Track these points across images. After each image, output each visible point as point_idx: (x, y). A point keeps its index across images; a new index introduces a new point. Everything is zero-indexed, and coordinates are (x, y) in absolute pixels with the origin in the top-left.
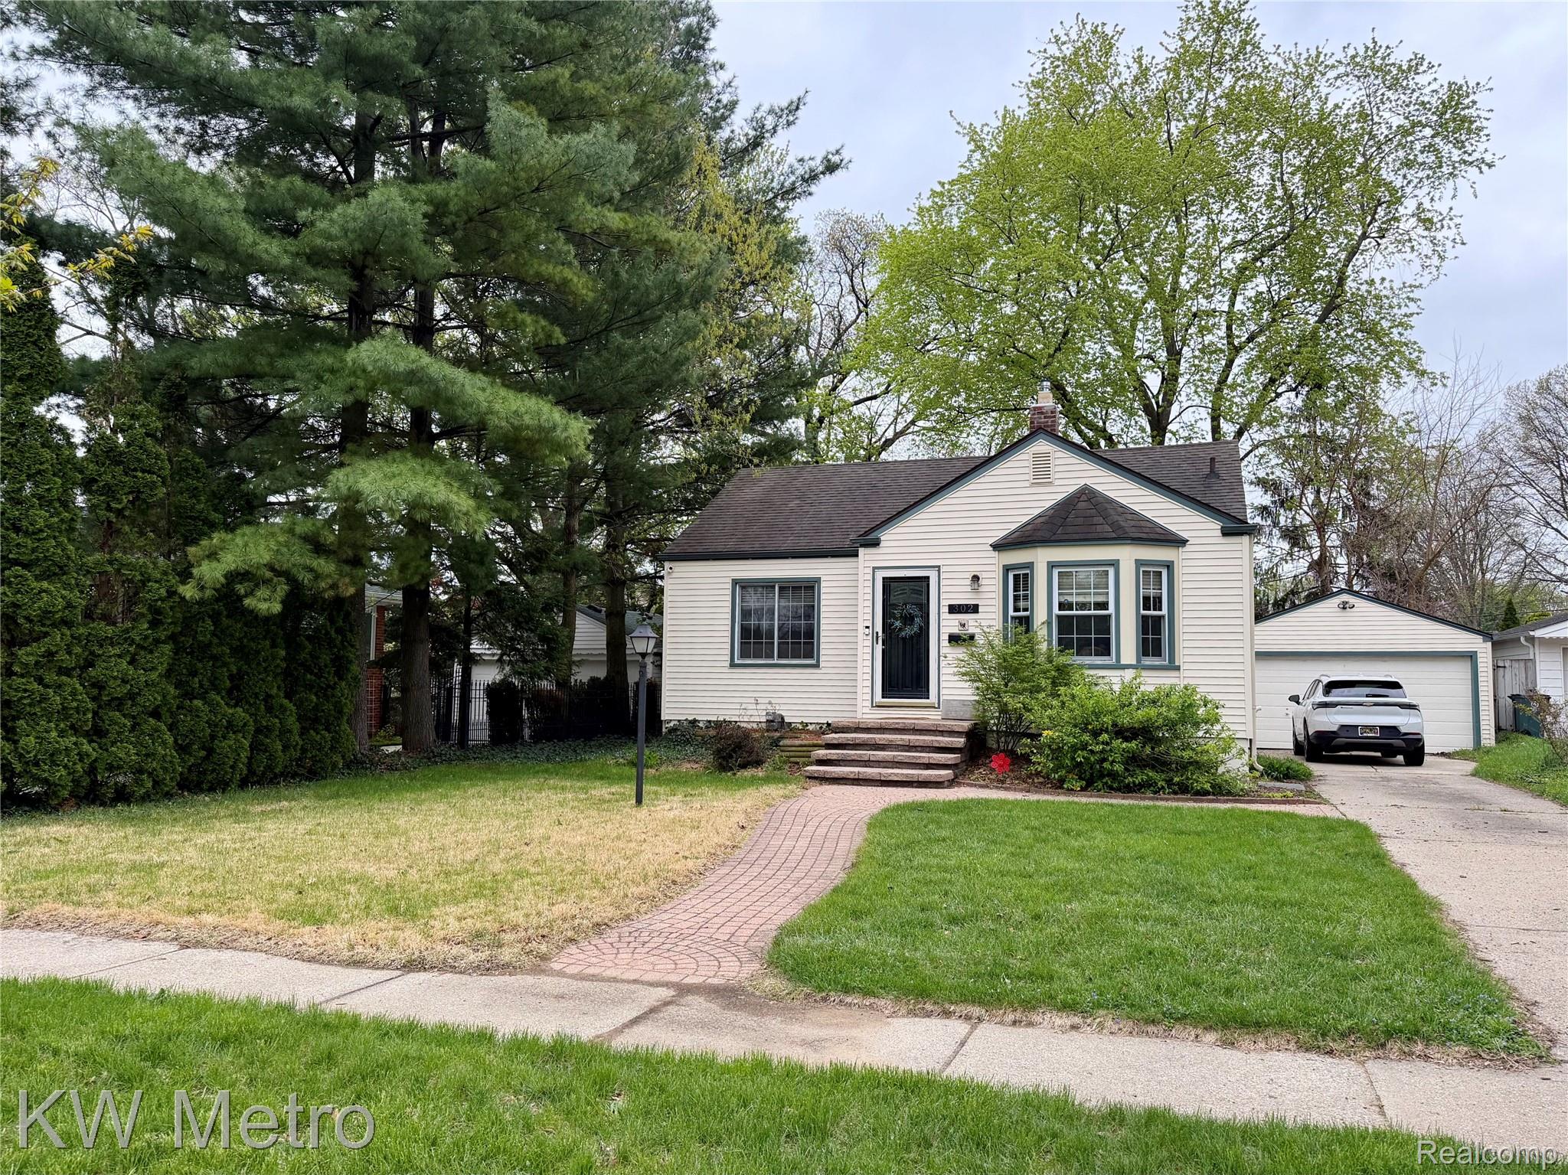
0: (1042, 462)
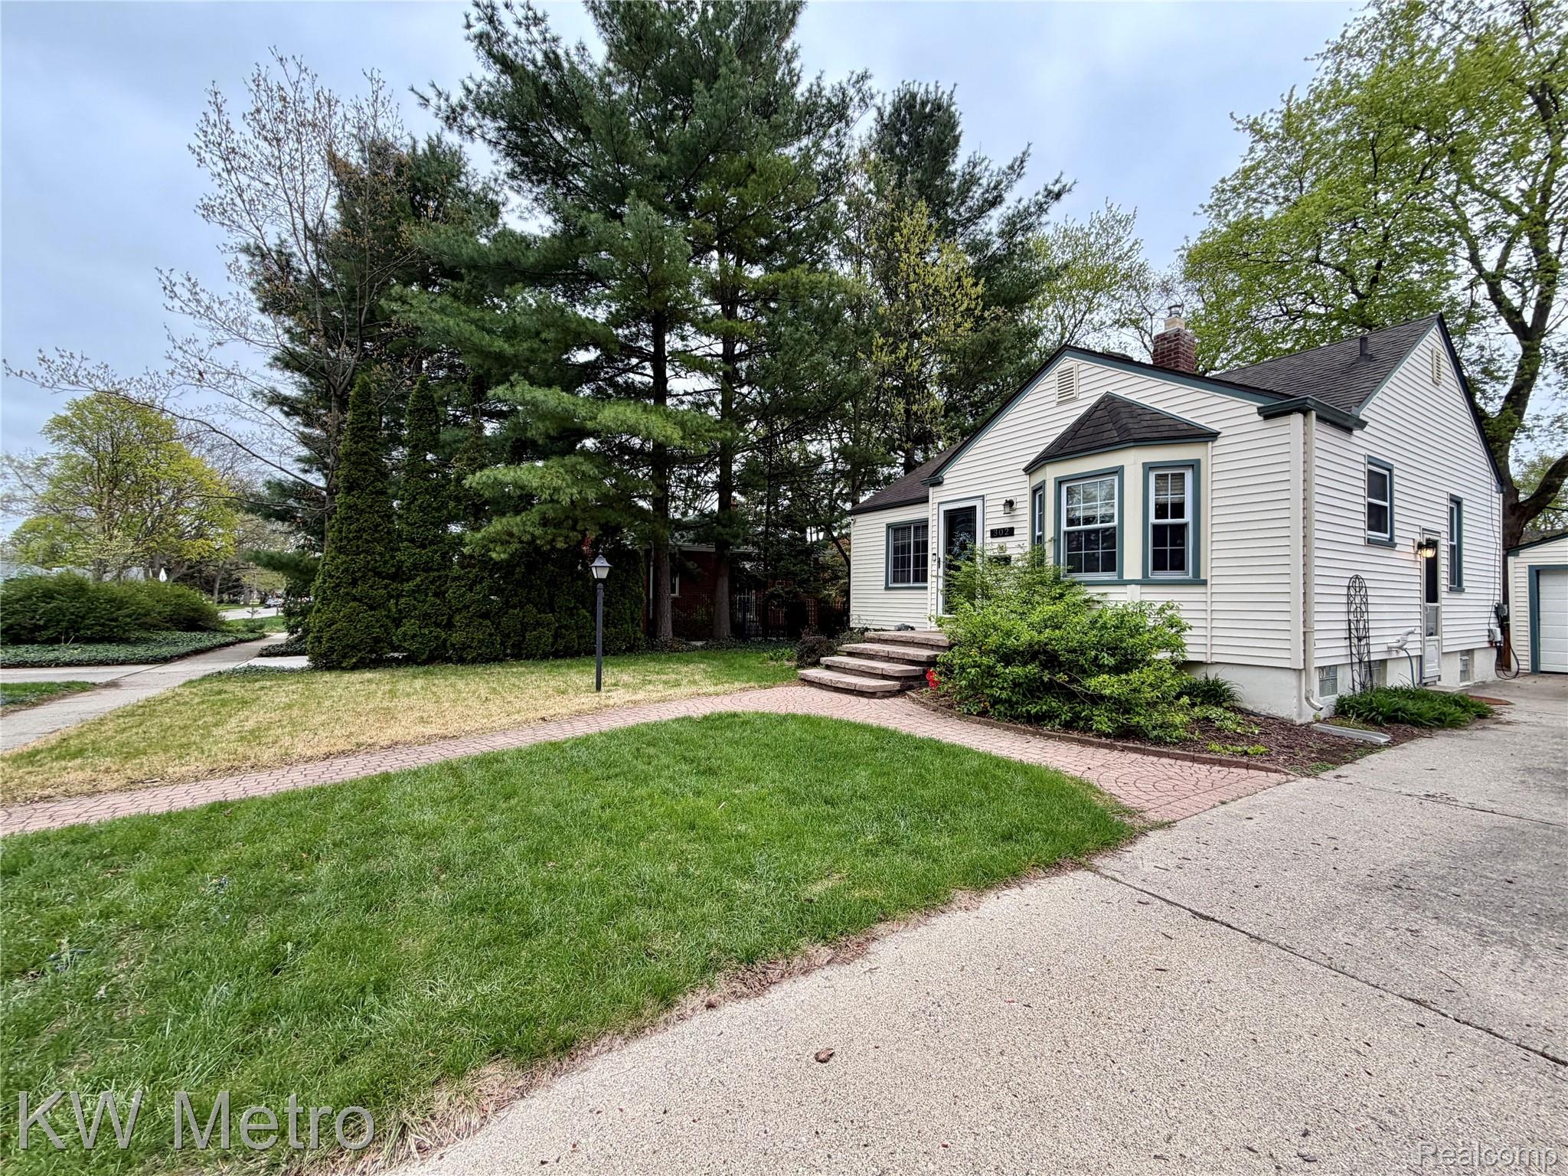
0: (1067, 377)
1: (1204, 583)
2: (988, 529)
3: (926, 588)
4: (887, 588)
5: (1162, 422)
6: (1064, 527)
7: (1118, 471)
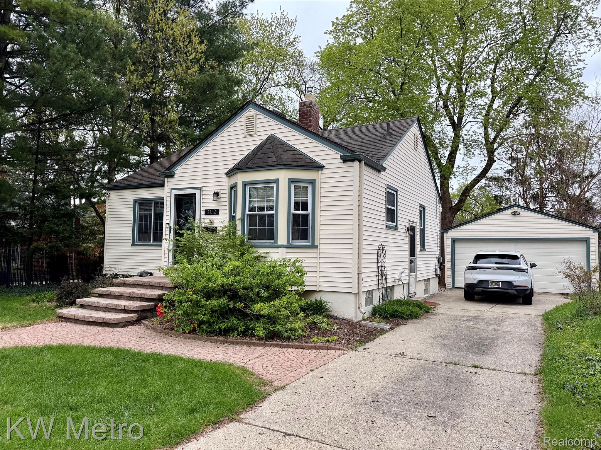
0: (250, 122)
1: (316, 247)
2: (203, 209)
3: (161, 246)
4: (133, 245)
5: (298, 156)
6: (247, 212)
7: (276, 181)
